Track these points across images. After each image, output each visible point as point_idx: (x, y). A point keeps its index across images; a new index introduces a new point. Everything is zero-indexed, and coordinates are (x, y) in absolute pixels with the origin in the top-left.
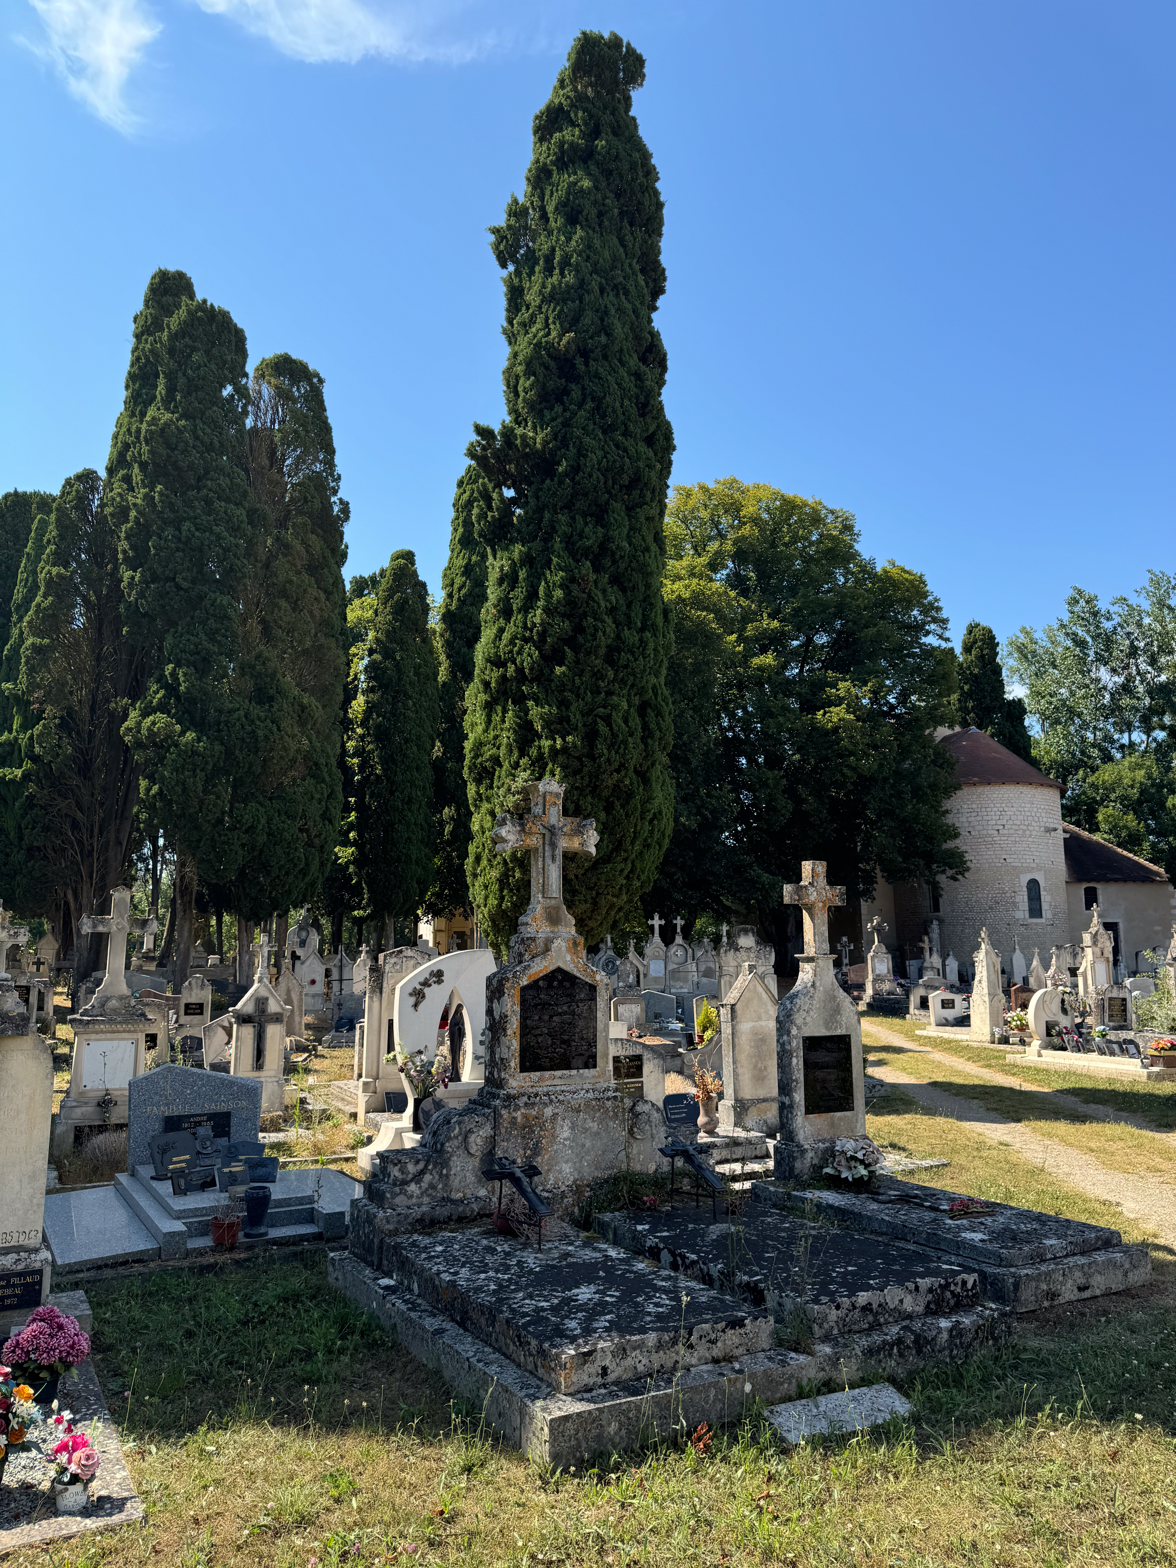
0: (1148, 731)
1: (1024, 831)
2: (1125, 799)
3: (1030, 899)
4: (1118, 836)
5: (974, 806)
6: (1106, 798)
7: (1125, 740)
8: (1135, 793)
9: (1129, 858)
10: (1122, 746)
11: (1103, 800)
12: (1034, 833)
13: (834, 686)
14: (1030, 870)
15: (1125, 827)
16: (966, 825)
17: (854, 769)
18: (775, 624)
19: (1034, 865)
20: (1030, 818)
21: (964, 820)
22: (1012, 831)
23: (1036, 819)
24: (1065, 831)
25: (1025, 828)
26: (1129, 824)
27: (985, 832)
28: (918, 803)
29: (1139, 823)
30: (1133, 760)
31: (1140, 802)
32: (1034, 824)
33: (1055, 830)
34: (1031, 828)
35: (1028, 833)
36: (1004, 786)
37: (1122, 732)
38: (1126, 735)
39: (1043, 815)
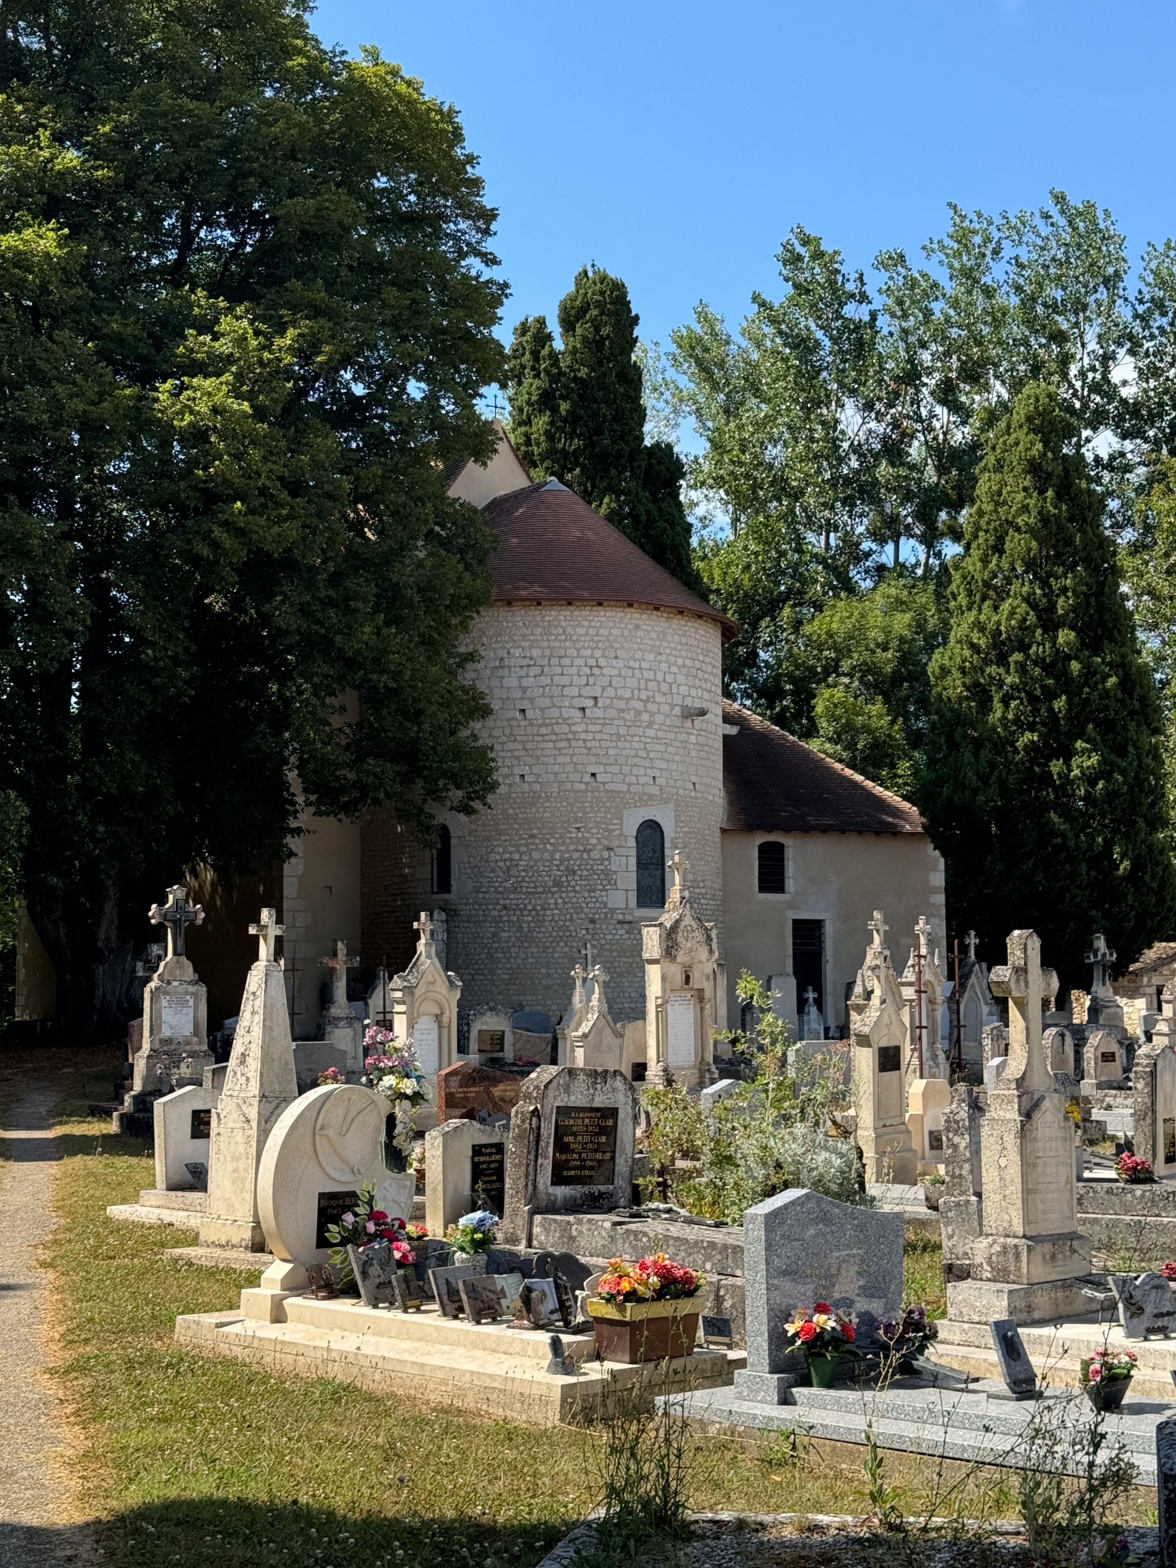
0: (929, 540)
1: (638, 713)
2: (869, 671)
3: (641, 865)
4: (851, 746)
5: (536, 653)
6: (832, 668)
7: (887, 556)
8: (887, 659)
9: (864, 789)
10: (881, 569)
11: (827, 672)
12: (659, 719)
13: (207, 326)
14: (645, 800)
15: (867, 729)
16: (518, 694)
17: (240, 533)
18: (71, 157)
19: (655, 790)
20: (652, 685)
21: (513, 682)
22: (612, 713)
23: (665, 688)
24: (728, 719)
25: (639, 705)
26: (875, 723)
27: (555, 713)
28: (388, 623)
29: (893, 722)
30: (893, 591)
31: (897, 679)
32: (659, 698)
33: (703, 713)
34: (652, 707)
35: (645, 717)
36: (601, 611)
37: (882, 541)
38: (890, 548)
39: (681, 679)
